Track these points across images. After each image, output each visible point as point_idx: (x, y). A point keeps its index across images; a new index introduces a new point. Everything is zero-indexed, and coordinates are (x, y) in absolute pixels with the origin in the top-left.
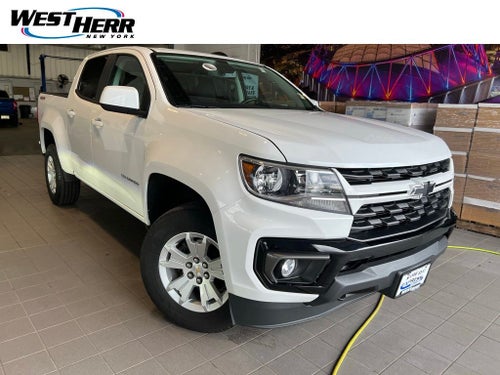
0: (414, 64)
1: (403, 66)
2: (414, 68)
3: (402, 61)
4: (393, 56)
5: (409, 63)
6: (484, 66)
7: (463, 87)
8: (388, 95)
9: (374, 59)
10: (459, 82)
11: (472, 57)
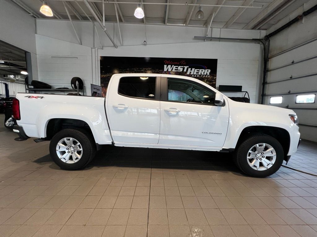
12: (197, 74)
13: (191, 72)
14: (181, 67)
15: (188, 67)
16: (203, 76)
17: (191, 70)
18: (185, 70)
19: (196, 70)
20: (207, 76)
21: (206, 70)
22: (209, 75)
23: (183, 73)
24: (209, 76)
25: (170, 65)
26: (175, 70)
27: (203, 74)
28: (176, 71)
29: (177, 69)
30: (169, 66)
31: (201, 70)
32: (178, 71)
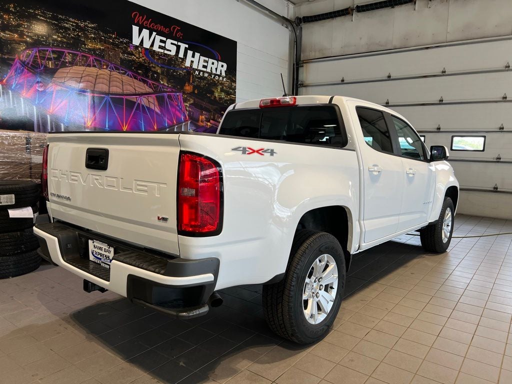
0: (143, 103)
1: (135, 103)
2: (143, 106)
3: (133, 99)
4: (125, 92)
5: (139, 102)
6: (184, 113)
7: (175, 126)
8: (125, 129)
9: (107, 91)
10: (173, 123)
11: (178, 105)
12: (205, 70)
13: (192, 62)
14: (172, 44)
15: (187, 46)
16: (214, 77)
17: (193, 56)
18: (181, 55)
19: (202, 58)
20: (221, 78)
21: (220, 63)
22: (225, 77)
23: (177, 59)
24: (225, 79)
25: (147, 28)
26: (160, 47)
27: (214, 72)
28: (162, 51)
29: (163, 45)
30: (146, 32)
31: (211, 61)
32: (166, 52)
